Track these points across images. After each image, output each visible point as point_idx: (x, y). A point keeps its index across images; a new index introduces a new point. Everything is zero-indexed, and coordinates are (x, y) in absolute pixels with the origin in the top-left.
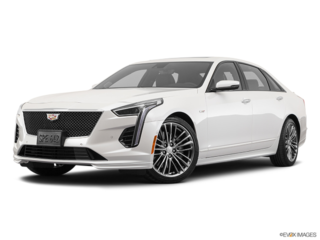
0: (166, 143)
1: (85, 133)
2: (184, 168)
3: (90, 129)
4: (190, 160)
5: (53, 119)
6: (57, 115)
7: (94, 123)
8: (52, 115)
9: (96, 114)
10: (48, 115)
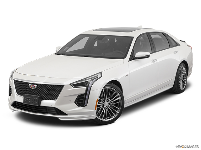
0: (104, 100)
1: (54, 98)
2: (115, 114)
3: (57, 95)
4: (119, 109)
5: (33, 88)
6: (36, 86)
7: (59, 92)
8: (32, 85)
9: (60, 87)
10: (30, 85)
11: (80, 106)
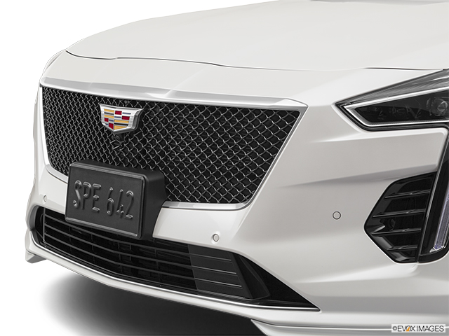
1: (233, 192)
3: (252, 177)
5: (117, 129)
6: (133, 113)
7: (267, 156)
8: (114, 110)
9: (275, 118)
10: (103, 108)
11: (404, 253)
